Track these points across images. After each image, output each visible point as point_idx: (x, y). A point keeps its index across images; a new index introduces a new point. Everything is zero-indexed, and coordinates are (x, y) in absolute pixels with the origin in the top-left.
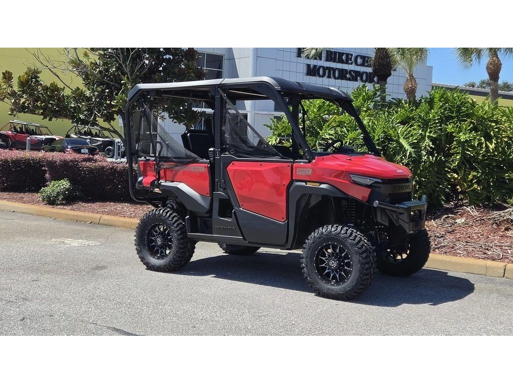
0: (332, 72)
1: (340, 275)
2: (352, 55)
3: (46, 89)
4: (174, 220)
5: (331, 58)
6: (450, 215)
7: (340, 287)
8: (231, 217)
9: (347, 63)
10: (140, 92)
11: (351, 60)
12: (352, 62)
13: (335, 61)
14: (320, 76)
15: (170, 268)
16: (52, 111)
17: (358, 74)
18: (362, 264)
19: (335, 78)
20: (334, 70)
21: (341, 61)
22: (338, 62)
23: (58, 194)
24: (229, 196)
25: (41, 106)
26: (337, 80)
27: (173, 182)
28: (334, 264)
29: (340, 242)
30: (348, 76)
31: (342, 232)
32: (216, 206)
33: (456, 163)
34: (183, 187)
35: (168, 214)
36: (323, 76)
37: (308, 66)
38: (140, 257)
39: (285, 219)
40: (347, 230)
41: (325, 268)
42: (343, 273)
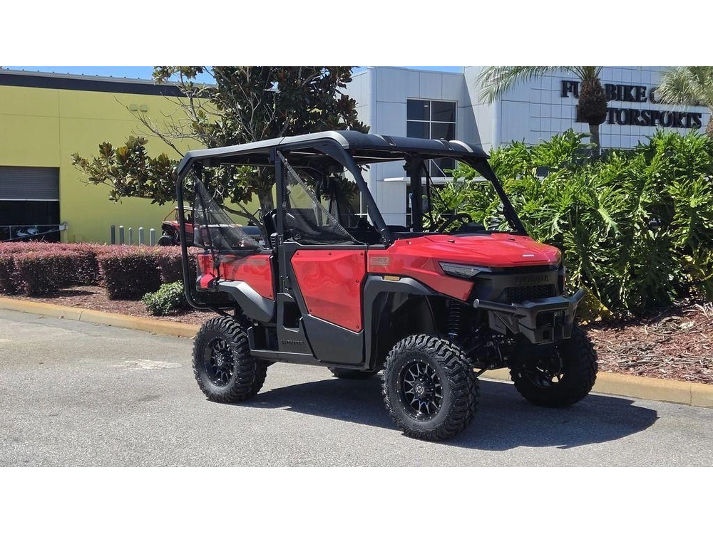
0: (615, 114)
1: (431, 405)
2: (645, 88)
3: (153, 163)
4: (234, 332)
5: (614, 94)
6: (673, 317)
7: (429, 422)
8: (298, 327)
9: (638, 100)
10: (192, 161)
11: (644, 96)
12: (646, 99)
13: (619, 99)
15: (232, 398)
16: (163, 192)
17: (655, 114)
18: (454, 389)
20: (619, 111)
22: (624, 100)
23: (166, 301)
24: (295, 298)
25: (152, 186)
26: (623, 126)
27: (233, 281)
28: (420, 390)
29: (425, 357)
31: (429, 345)
32: (281, 312)
33: (683, 240)
34: (243, 287)
35: (228, 325)
38: (199, 384)
39: (360, 328)
40: (435, 342)
41: (411, 396)
42: (433, 402)
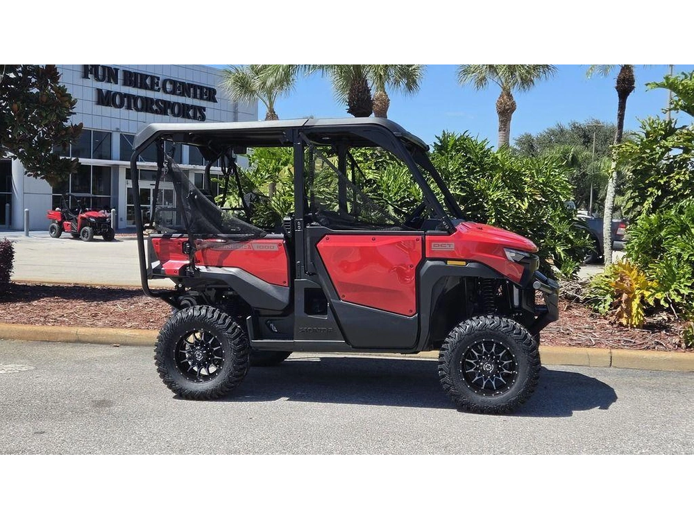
0: (132, 101)
1: (497, 382)
2: (158, 79)
4: (227, 323)
5: (131, 81)
7: (500, 397)
9: (152, 89)
11: (158, 86)
12: (159, 89)
13: (135, 86)
14: (116, 106)
17: (167, 105)
19: (137, 110)
20: (135, 98)
21: (144, 86)
22: (140, 88)
24: (321, 285)
26: (139, 113)
29: (499, 337)
30: (155, 107)
31: (502, 325)
32: (300, 298)
35: (215, 315)
36: (120, 106)
37: (99, 91)
38: (165, 382)
39: (414, 311)
42: (500, 378)
